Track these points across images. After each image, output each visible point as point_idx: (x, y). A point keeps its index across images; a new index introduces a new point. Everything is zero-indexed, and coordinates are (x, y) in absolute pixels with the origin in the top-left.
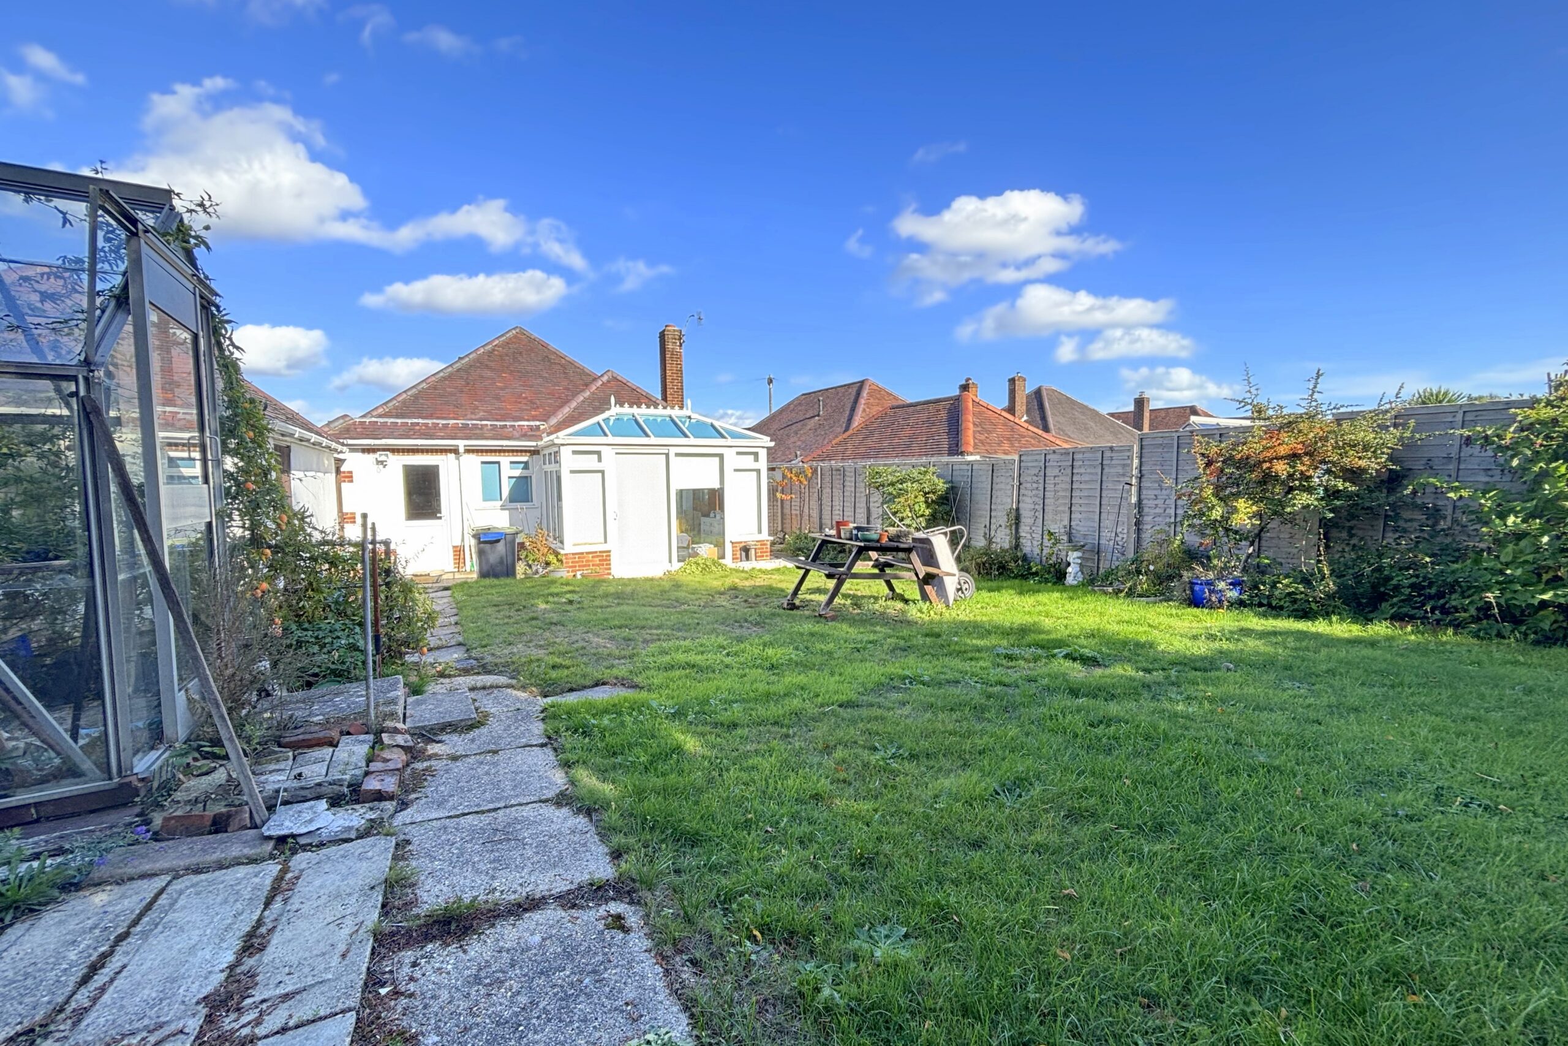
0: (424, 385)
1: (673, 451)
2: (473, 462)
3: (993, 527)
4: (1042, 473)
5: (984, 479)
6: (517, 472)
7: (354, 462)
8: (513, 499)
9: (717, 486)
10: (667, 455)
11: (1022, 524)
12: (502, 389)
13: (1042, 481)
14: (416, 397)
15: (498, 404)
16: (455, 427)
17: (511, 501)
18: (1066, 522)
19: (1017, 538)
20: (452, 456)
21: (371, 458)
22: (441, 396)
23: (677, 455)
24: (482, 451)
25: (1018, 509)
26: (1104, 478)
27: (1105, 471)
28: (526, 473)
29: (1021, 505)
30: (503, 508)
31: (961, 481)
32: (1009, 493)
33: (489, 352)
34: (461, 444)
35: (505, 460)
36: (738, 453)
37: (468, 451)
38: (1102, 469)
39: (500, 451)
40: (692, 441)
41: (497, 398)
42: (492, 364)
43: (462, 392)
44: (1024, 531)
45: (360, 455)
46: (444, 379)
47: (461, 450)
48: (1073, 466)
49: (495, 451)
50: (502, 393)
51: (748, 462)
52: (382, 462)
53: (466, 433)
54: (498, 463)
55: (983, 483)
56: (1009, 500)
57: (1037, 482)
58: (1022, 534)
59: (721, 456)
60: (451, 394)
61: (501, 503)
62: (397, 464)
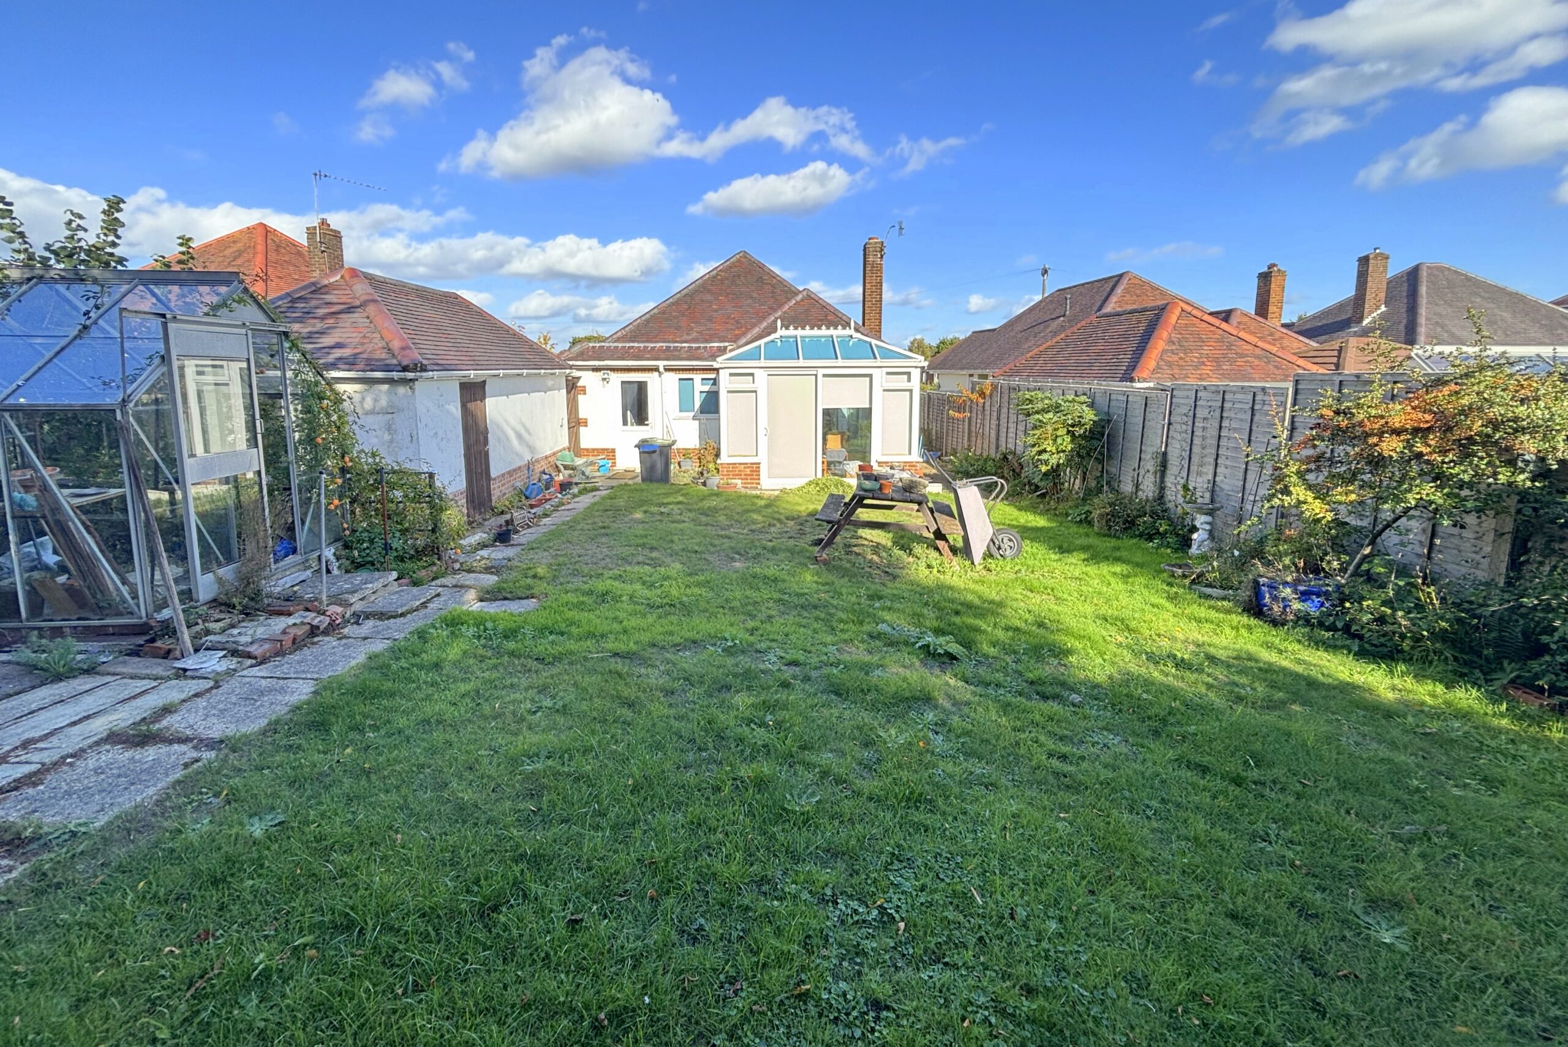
0: (656, 311)
1: (821, 372)
2: (673, 378)
3: (1142, 472)
4: (1191, 413)
5: (1137, 411)
6: (706, 388)
7: (587, 379)
8: (703, 410)
9: (867, 406)
10: (816, 375)
11: (1168, 472)
12: (716, 311)
13: (1190, 423)
14: (648, 321)
15: (710, 325)
16: (661, 349)
17: (702, 412)
18: (1210, 477)
19: (1162, 489)
20: (656, 374)
21: (600, 375)
22: (667, 319)
23: (825, 376)
24: (679, 370)
25: (1165, 454)
26: (1254, 428)
27: (1256, 418)
28: (714, 388)
29: (1169, 448)
30: (694, 419)
31: (1117, 413)
32: (1160, 432)
33: (714, 277)
34: (661, 364)
35: (697, 377)
36: (888, 373)
37: (666, 370)
38: (1253, 415)
39: (693, 370)
40: (840, 362)
41: (710, 320)
42: (713, 288)
43: (683, 315)
44: (1169, 481)
45: (591, 373)
46: (673, 304)
47: (662, 369)
48: (1222, 408)
49: (689, 370)
50: (715, 314)
51: (901, 382)
52: (604, 379)
53: (668, 354)
54: (692, 379)
55: (1136, 420)
56: (1159, 442)
57: (1185, 424)
58: (1169, 484)
59: (870, 376)
60: (675, 317)
61: (692, 414)
62: (617, 379)
